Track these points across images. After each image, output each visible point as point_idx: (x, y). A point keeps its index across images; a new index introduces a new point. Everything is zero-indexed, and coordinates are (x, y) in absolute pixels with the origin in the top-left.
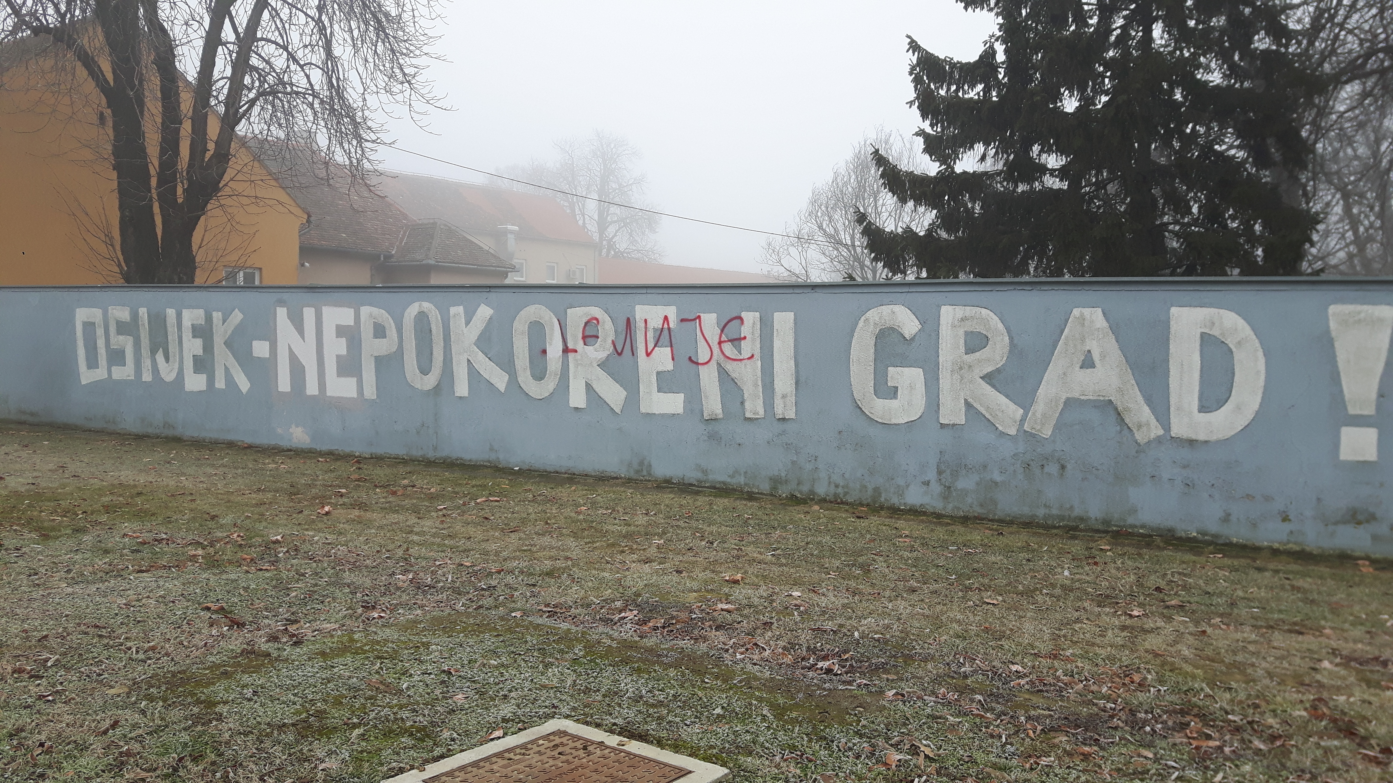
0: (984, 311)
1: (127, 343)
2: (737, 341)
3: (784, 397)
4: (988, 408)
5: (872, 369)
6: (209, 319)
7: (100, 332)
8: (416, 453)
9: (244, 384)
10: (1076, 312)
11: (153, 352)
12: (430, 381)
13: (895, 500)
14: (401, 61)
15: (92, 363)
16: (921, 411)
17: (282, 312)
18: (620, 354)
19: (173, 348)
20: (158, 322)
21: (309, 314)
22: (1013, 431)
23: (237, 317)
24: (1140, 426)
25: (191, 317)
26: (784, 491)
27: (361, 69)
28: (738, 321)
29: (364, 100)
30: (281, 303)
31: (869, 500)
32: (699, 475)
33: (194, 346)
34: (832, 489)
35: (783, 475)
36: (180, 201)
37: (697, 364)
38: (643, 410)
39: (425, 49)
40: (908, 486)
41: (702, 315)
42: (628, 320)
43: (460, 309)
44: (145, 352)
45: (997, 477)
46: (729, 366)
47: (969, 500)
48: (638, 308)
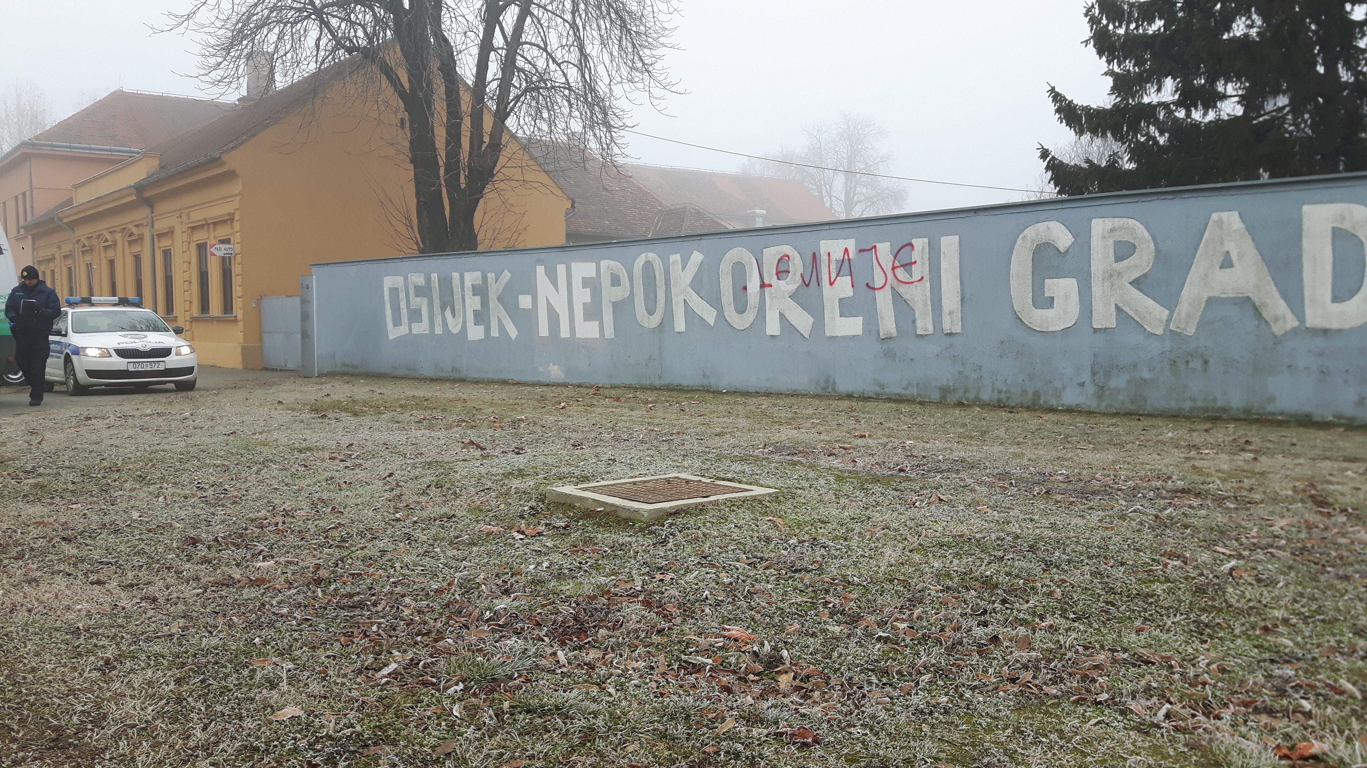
0: (1131, 222)
1: (422, 303)
2: (908, 265)
3: (951, 313)
4: (1136, 311)
5: (1030, 282)
6: (485, 279)
7: (402, 295)
8: (646, 382)
9: (513, 332)
10: (1215, 216)
11: (443, 309)
12: (655, 320)
13: (1053, 402)
14: (641, 53)
15: (397, 322)
16: (1076, 318)
17: (540, 270)
18: (807, 285)
19: (458, 305)
20: (446, 284)
21: (561, 270)
22: (1159, 331)
23: (506, 276)
24: (1276, 320)
25: (471, 278)
26: (952, 399)
27: (607, 63)
28: (909, 248)
29: (610, 89)
30: (540, 262)
31: (1030, 403)
32: (876, 389)
33: (474, 303)
34: (996, 395)
35: (951, 384)
36: (463, 186)
37: (874, 289)
38: (828, 334)
39: (662, 40)
40: (1064, 388)
41: (878, 245)
42: (814, 254)
43: (678, 256)
44: (437, 310)
45: (1146, 375)
46: (902, 289)
47: (1121, 398)
48: (822, 243)
